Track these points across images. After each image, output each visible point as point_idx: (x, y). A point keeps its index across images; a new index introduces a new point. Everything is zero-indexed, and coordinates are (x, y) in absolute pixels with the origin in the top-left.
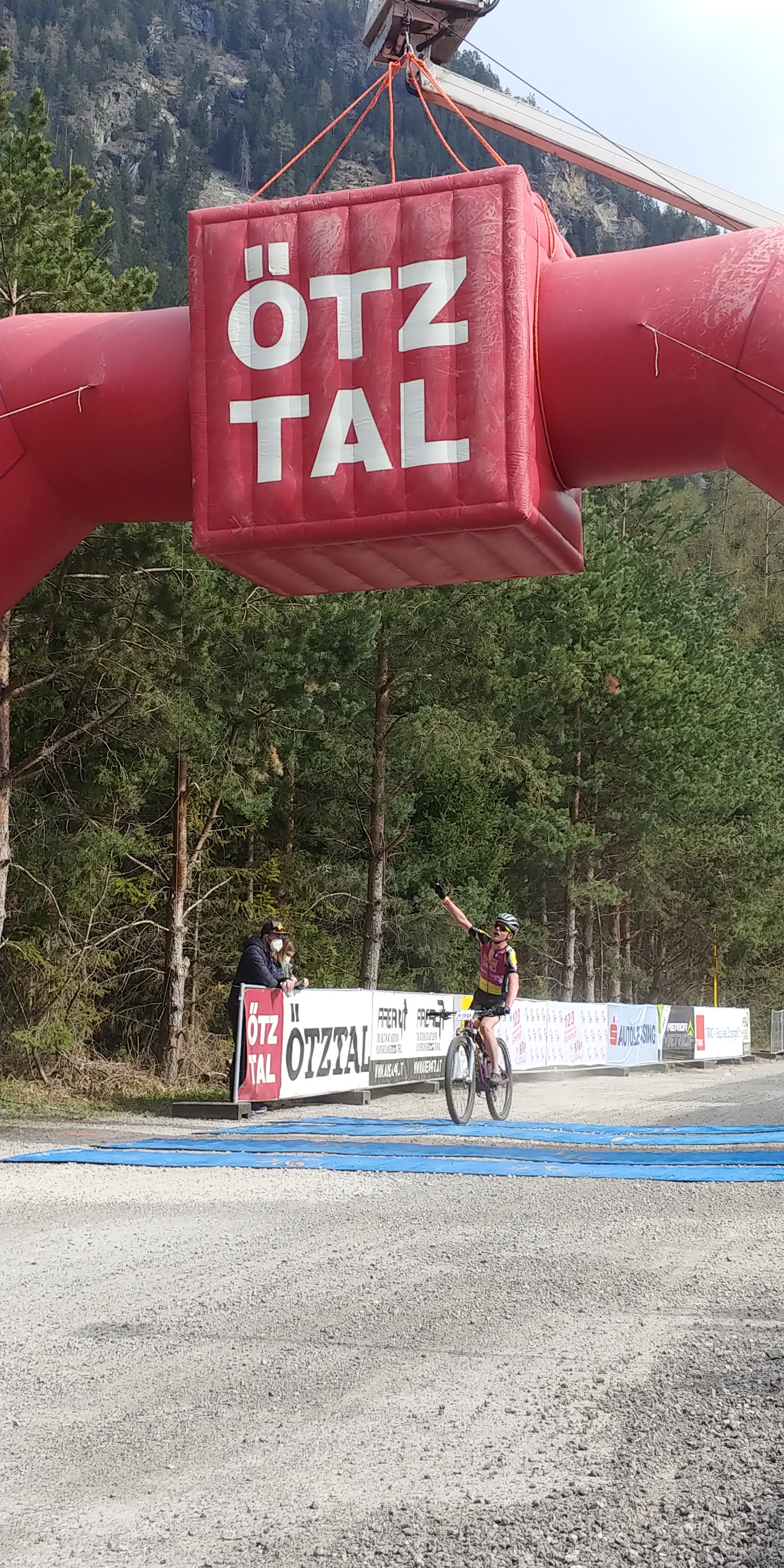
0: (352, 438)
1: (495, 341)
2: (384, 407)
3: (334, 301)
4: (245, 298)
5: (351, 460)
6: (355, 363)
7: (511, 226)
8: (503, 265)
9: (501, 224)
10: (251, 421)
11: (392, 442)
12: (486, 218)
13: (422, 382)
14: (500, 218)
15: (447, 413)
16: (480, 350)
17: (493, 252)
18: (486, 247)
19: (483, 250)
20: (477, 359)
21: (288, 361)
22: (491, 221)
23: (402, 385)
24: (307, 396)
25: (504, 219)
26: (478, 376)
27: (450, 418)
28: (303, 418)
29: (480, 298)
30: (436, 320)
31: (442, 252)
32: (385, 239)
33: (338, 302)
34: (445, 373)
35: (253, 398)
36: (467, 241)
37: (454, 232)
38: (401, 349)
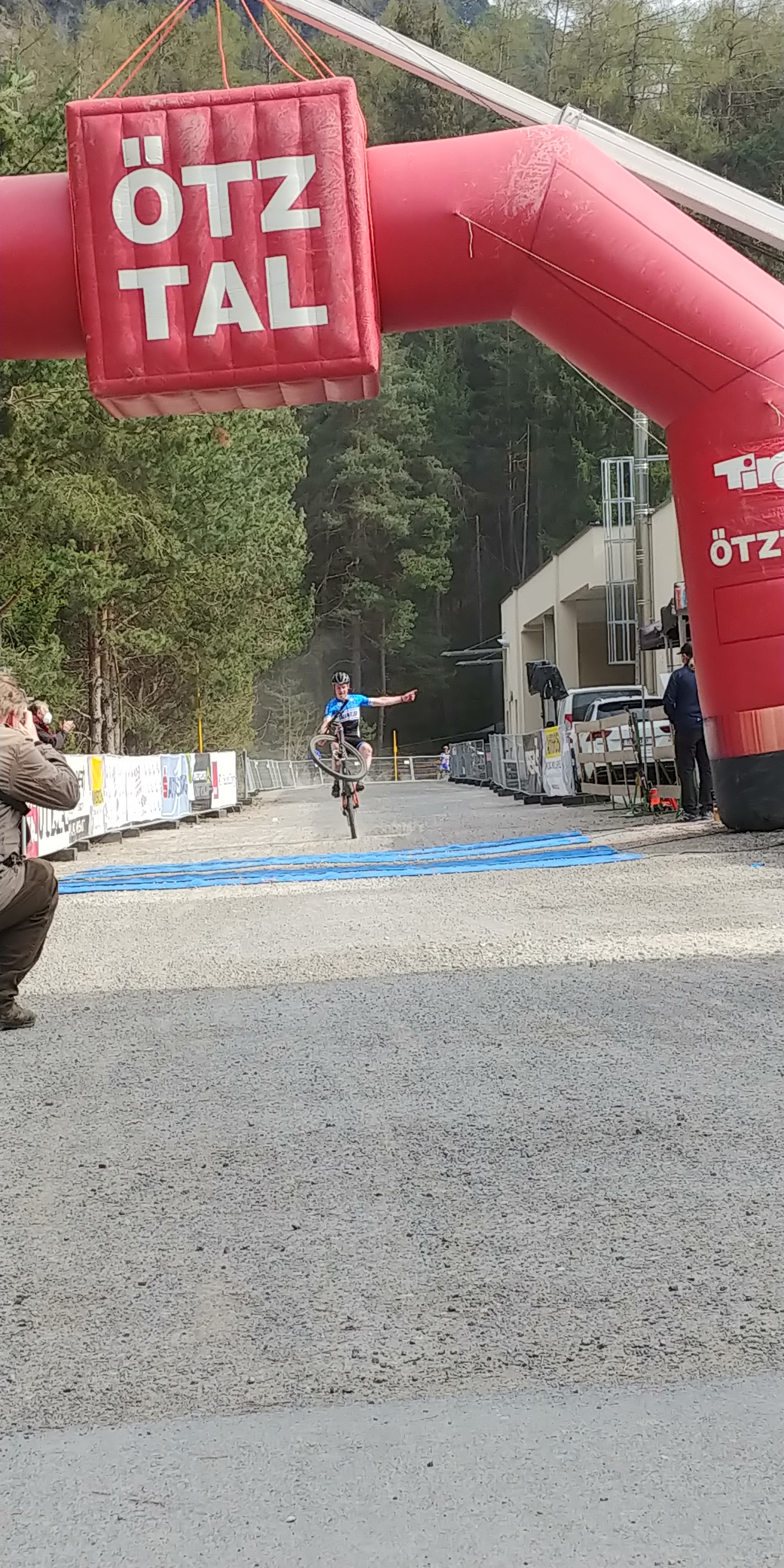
0: (227, 303)
1: (343, 226)
2: (254, 279)
3: (204, 189)
4: (125, 181)
5: (227, 321)
6: (225, 240)
7: (349, 130)
8: (345, 163)
9: (340, 128)
10: (136, 287)
11: (262, 307)
12: (329, 123)
13: (284, 258)
14: (340, 123)
15: (306, 284)
16: (331, 233)
17: (336, 152)
18: (330, 148)
19: (328, 150)
20: (329, 241)
21: (166, 237)
22: (332, 126)
23: (267, 260)
24: (185, 268)
25: (343, 124)
26: (330, 254)
27: (308, 288)
28: (183, 286)
29: (328, 190)
30: (292, 208)
31: (294, 151)
32: (245, 138)
33: (208, 189)
34: (302, 251)
35: (137, 268)
36: (315, 140)
37: (303, 133)
38: (264, 230)
